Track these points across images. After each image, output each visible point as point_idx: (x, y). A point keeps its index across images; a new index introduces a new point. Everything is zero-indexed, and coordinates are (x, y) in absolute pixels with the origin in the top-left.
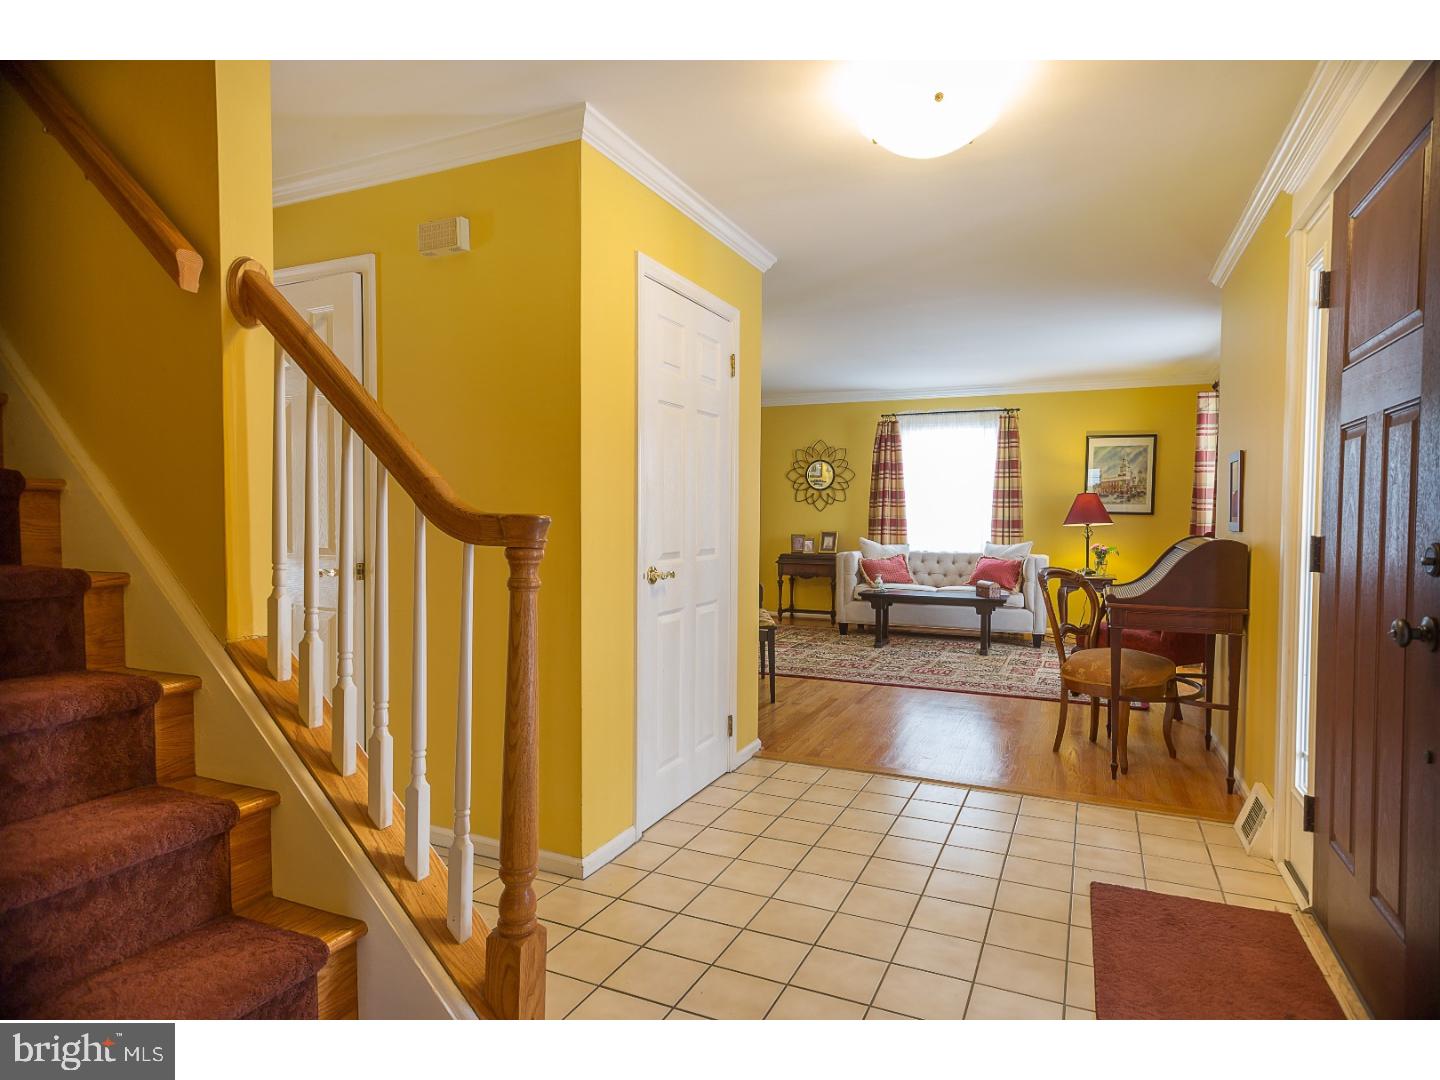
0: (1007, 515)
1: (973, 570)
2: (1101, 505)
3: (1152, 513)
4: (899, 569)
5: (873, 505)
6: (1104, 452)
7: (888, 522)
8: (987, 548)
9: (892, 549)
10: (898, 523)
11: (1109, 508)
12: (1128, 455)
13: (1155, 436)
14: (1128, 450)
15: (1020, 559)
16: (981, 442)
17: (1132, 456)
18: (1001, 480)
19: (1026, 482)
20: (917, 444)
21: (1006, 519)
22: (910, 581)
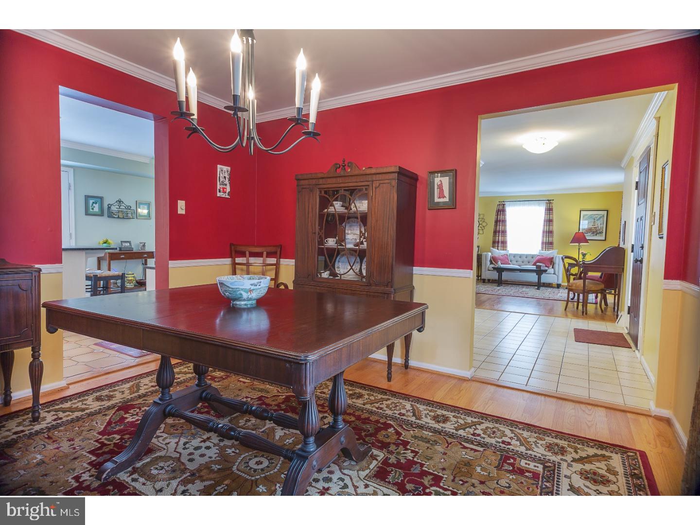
0: (547, 240)
1: (534, 260)
2: (585, 236)
3: (605, 240)
4: (506, 259)
5: (495, 236)
6: (586, 217)
7: (500, 242)
8: (539, 252)
9: (503, 252)
10: (504, 243)
11: (588, 238)
12: (596, 218)
13: (607, 211)
14: (597, 216)
15: (552, 256)
16: (538, 212)
17: (597, 218)
18: (546, 227)
19: (555, 227)
20: (512, 213)
21: (547, 241)
22: (509, 264)
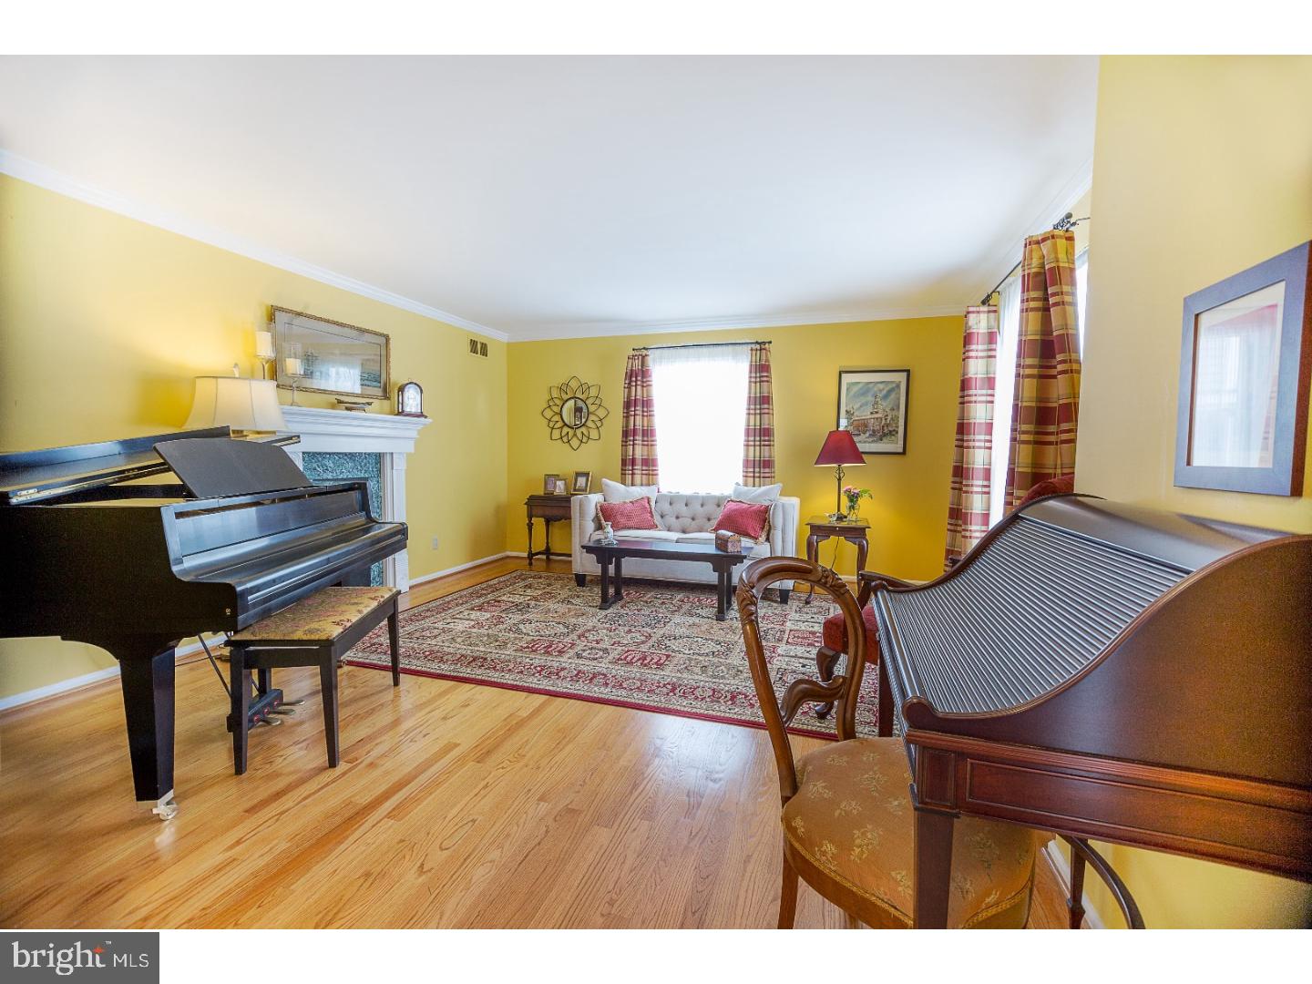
0: (758, 454)
1: (719, 514)
2: (853, 444)
3: (904, 453)
4: (643, 515)
5: (625, 444)
6: (855, 389)
7: (639, 462)
8: (735, 491)
9: (638, 492)
10: (649, 463)
11: (862, 447)
12: (881, 391)
13: (908, 371)
14: (881, 386)
15: (769, 503)
16: (734, 373)
17: (885, 392)
18: (752, 417)
19: (778, 420)
20: (666, 378)
21: (757, 459)
22: (654, 527)
